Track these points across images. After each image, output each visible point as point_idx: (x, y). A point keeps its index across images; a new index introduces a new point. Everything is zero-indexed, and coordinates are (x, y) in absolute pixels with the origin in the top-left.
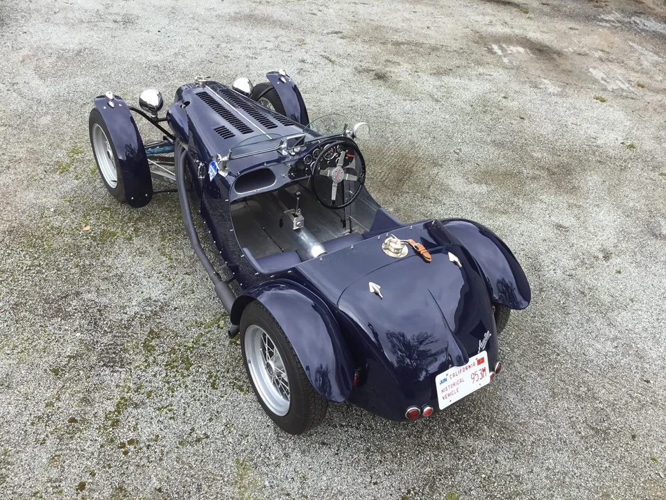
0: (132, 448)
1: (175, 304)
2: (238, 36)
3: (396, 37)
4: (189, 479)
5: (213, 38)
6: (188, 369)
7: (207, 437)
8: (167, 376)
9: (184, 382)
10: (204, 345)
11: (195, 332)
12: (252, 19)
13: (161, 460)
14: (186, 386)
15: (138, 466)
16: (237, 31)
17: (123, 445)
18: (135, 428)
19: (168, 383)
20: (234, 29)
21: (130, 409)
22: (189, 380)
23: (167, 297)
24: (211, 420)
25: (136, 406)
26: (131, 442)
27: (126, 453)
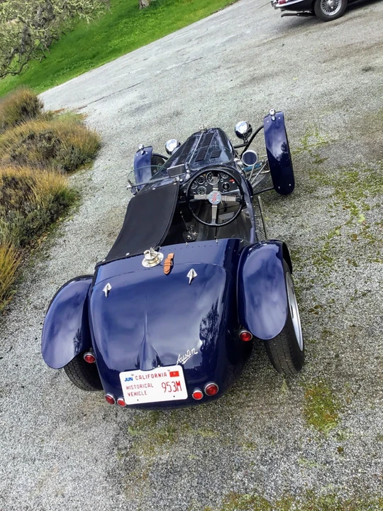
0: (319, 309)
1: (298, 234)
2: (252, 92)
3: (365, 46)
4: (372, 316)
5: (236, 99)
6: (331, 262)
7: (370, 291)
8: (318, 269)
9: (333, 269)
10: (333, 247)
11: (323, 243)
12: (254, 80)
13: (344, 311)
14: (336, 271)
15: (330, 318)
16: (248, 90)
17: (312, 310)
18: (315, 300)
19: (322, 272)
20: (246, 90)
21: (305, 292)
22: (336, 267)
23: (291, 232)
24: (366, 282)
25: (307, 289)
26: (316, 307)
27: (317, 313)
